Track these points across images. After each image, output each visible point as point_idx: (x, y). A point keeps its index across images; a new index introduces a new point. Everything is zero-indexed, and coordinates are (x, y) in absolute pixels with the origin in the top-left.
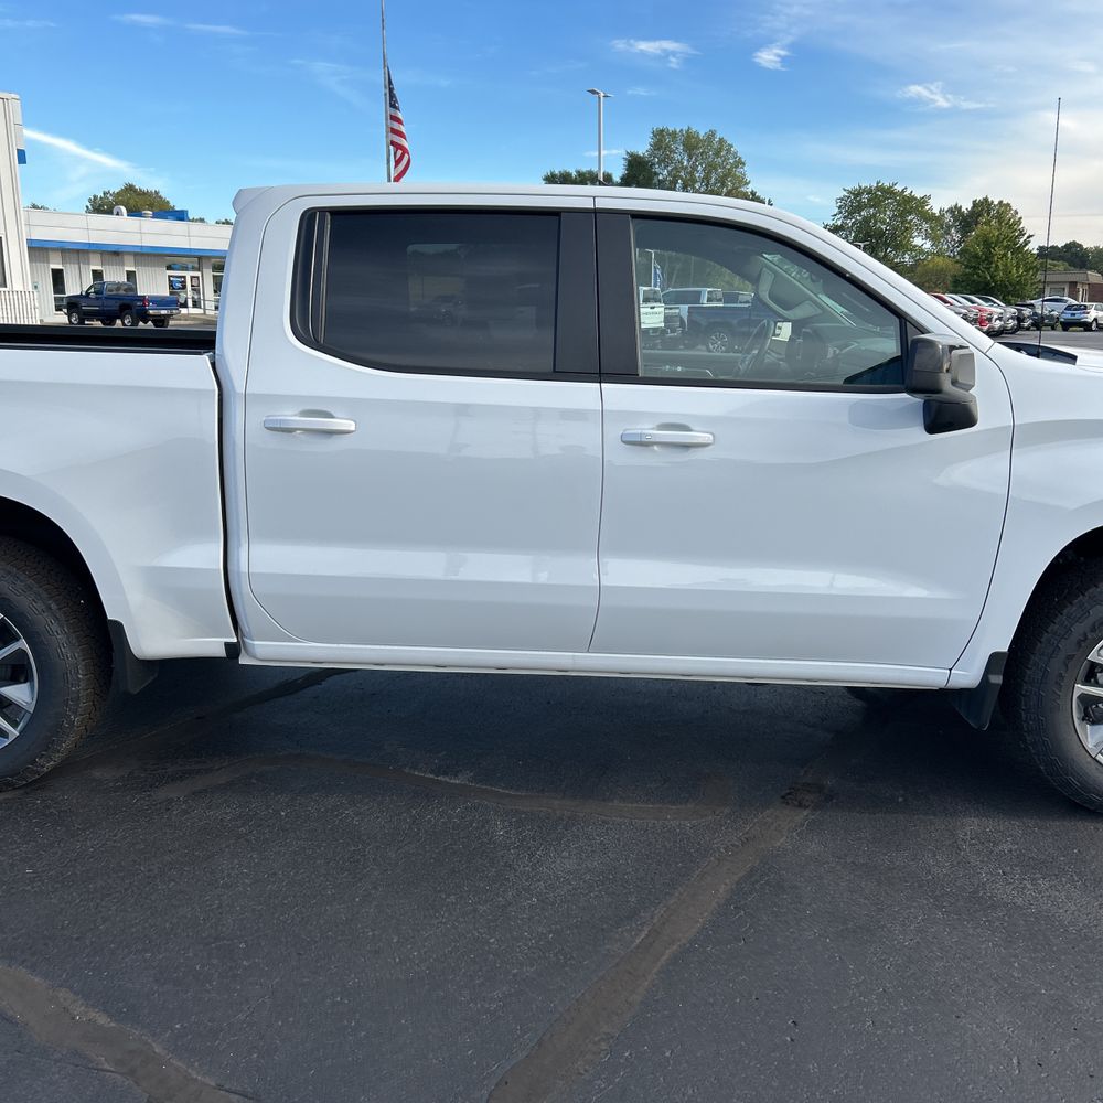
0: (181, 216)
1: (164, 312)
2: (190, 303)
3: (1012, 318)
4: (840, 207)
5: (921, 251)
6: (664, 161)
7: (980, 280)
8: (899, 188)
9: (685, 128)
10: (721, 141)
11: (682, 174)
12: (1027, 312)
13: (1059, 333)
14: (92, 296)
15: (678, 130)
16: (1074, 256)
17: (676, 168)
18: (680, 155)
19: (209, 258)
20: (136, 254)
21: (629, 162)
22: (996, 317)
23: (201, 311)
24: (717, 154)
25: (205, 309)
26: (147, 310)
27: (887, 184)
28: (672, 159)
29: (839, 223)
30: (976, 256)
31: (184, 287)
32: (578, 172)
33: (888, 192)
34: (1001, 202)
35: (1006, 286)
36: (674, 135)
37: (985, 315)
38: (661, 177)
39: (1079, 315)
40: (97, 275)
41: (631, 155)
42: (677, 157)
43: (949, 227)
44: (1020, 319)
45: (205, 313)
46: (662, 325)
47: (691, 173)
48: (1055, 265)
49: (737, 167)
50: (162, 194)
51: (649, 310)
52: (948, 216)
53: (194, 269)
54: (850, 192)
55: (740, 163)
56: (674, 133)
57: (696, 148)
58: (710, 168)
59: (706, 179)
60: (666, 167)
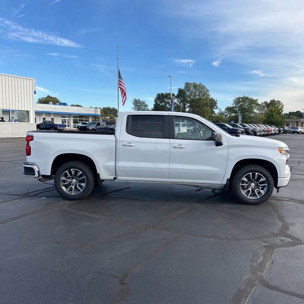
0: (65, 104)
1: (61, 128)
2: (67, 126)
3: (277, 131)
4: (234, 102)
5: (256, 113)
6: (188, 90)
7: (271, 121)
8: (249, 97)
9: (194, 82)
10: (203, 85)
11: (193, 94)
12: (282, 129)
13: (291, 134)
14: (43, 124)
16: (298, 114)
17: (191, 92)
18: (192, 89)
19: (72, 115)
20: (54, 114)
21: (179, 91)
22: (273, 130)
23: (69, 128)
24: (202, 89)
25: (70, 127)
26: (57, 128)
27: (246, 96)
28: (190, 90)
29: (234, 106)
30: (269, 115)
31: (66, 122)
32: (166, 93)
33: (247, 98)
34: (278, 101)
35: (277, 123)
37: (270, 130)
38: (187, 94)
39: (296, 130)
40: (44, 119)
41: (180, 89)
42: (191, 89)
43: (264, 107)
44: (280, 131)
45: (70, 128)
46: (187, 132)
47: (195, 93)
48: (294, 117)
50: (57, 98)
51: (183, 128)
52: (264, 104)
53: (68, 117)
54: (237, 98)
55: (208, 91)
56: (191, 83)
57: (197, 87)
58: (200, 92)
59: (199, 95)
60: (188, 92)
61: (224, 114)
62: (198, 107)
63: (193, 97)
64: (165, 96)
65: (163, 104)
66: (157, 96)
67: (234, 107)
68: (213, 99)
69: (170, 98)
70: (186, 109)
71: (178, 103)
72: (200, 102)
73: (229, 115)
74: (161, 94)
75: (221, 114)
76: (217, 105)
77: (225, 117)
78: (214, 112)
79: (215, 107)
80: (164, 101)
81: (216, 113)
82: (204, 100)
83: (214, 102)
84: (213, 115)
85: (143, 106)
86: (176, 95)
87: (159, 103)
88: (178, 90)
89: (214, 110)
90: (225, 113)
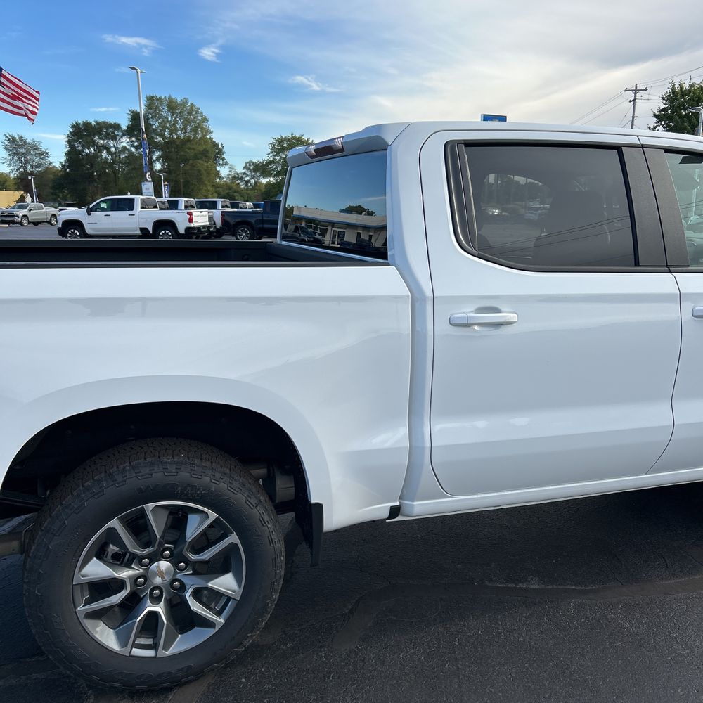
4: (271, 149)
6: (155, 117)
8: (305, 138)
9: (168, 96)
10: (192, 104)
11: (168, 125)
15: (163, 97)
17: (163, 121)
18: (165, 113)
21: (132, 116)
24: (190, 113)
27: (298, 136)
28: (161, 116)
29: (271, 159)
32: (96, 122)
33: (299, 140)
36: (160, 100)
38: (154, 127)
41: (133, 112)
46: (208, 223)
47: (174, 125)
49: (204, 122)
51: (199, 214)
54: (276, 140)
55: (205, 120)
56: (161, 98)
57: (176, 108)
58: (186, 122)
59: (184, 129)
60: (157, 120)
61: (242, 178)
62: (185, 160)
63: (171, 134)
64: (94, 128)
65: (92, 149)
66: (71, 130)
67: (270, 162)
68: (214, 142)
69: (108, 136)
70: (154, 165)
71: (133, 150)
72: (189, 149)
73: (253, 182)
74: (84, 124)
75: (234, 178)
76: (224, 156)
77: (246, 185)
78: (218, 174)
79: (221, 162)
80: (94, 143)
81: (223, 176)
82: (199, 142)
83: (217, 148)
84: (218, 180)
85: (34, 155)
86: (124, 127)
87: (80, 148)
88: (129, 114)
89: (218, 168)
90: (244, 176)
